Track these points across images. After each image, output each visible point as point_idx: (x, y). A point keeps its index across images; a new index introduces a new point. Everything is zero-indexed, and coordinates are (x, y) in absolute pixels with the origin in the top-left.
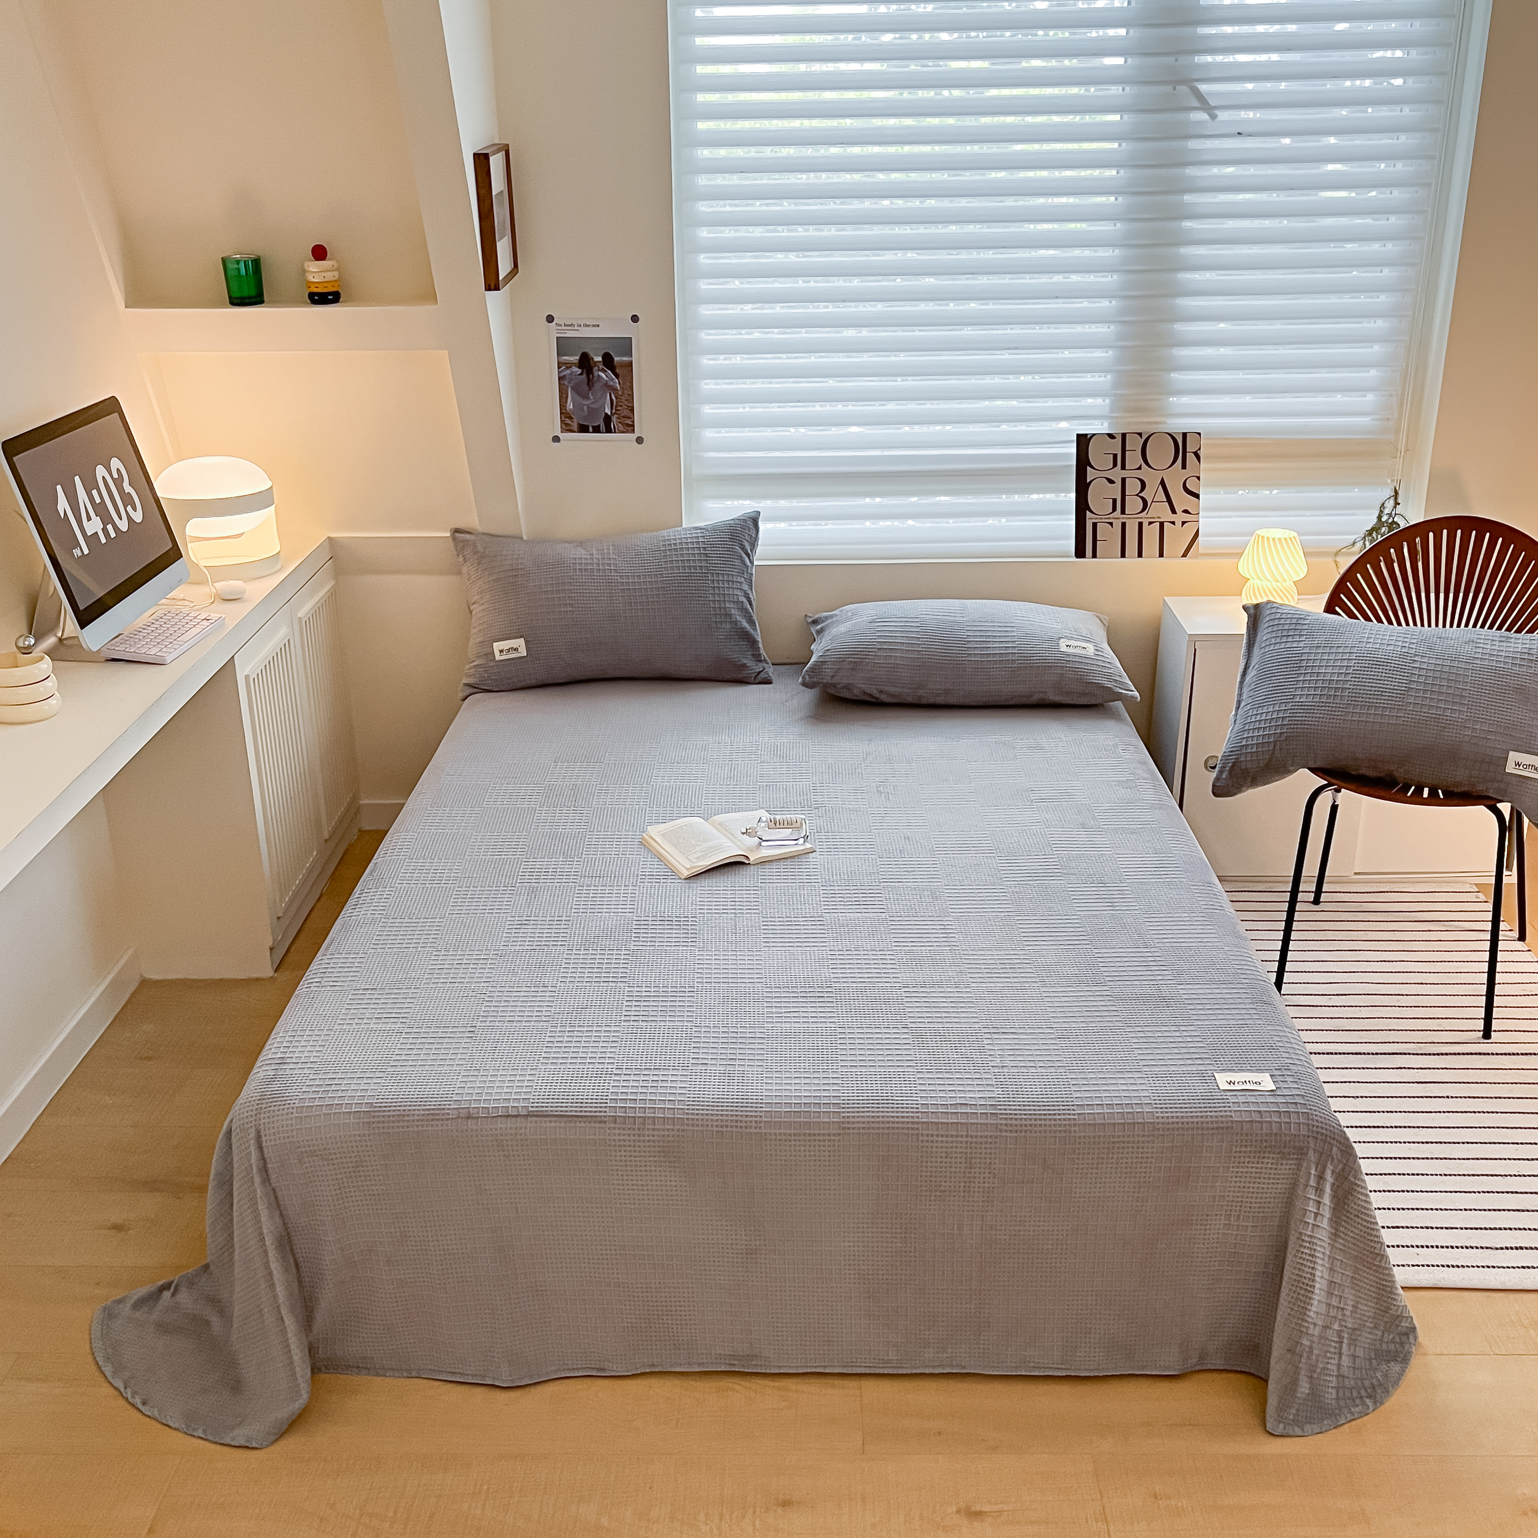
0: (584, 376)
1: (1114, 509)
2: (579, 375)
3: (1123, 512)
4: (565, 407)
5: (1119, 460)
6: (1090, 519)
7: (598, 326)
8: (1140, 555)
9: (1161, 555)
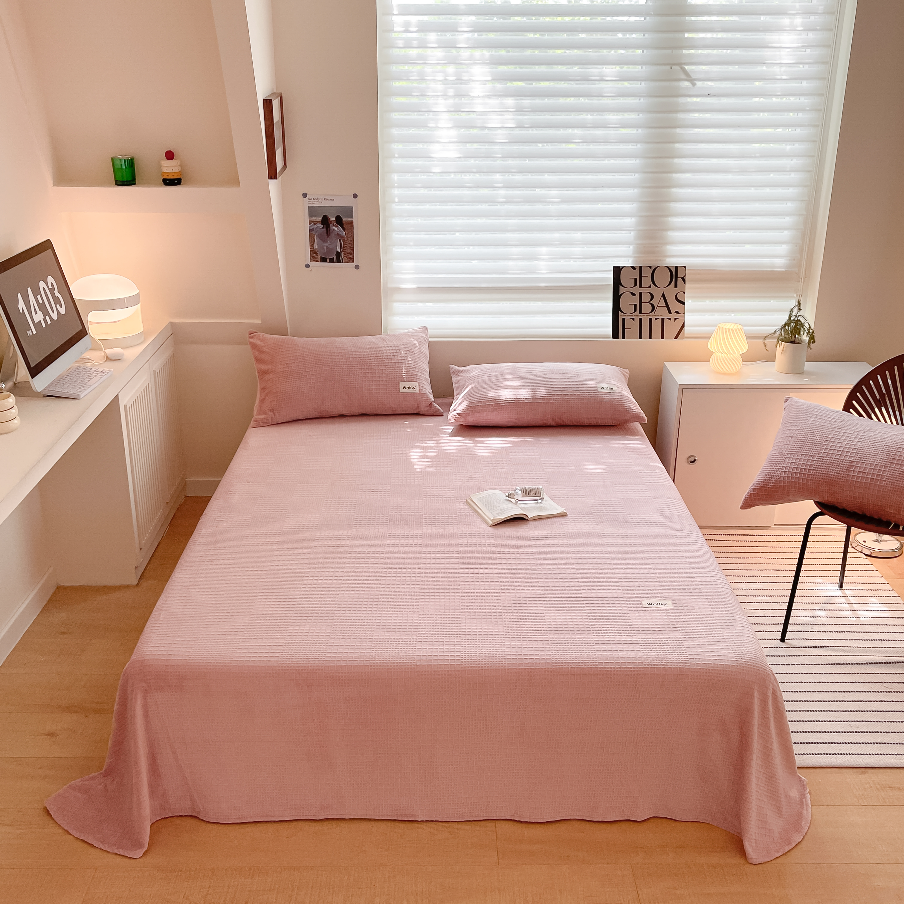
0: (324, 229)
1: (635, 311)
2: (322, 228)
3: (640, 312)
4: (313, 247)
5: (638, 282)
6: (621, 316)
7: (333, 200)
8: (650, 337)
9: (662, 337)
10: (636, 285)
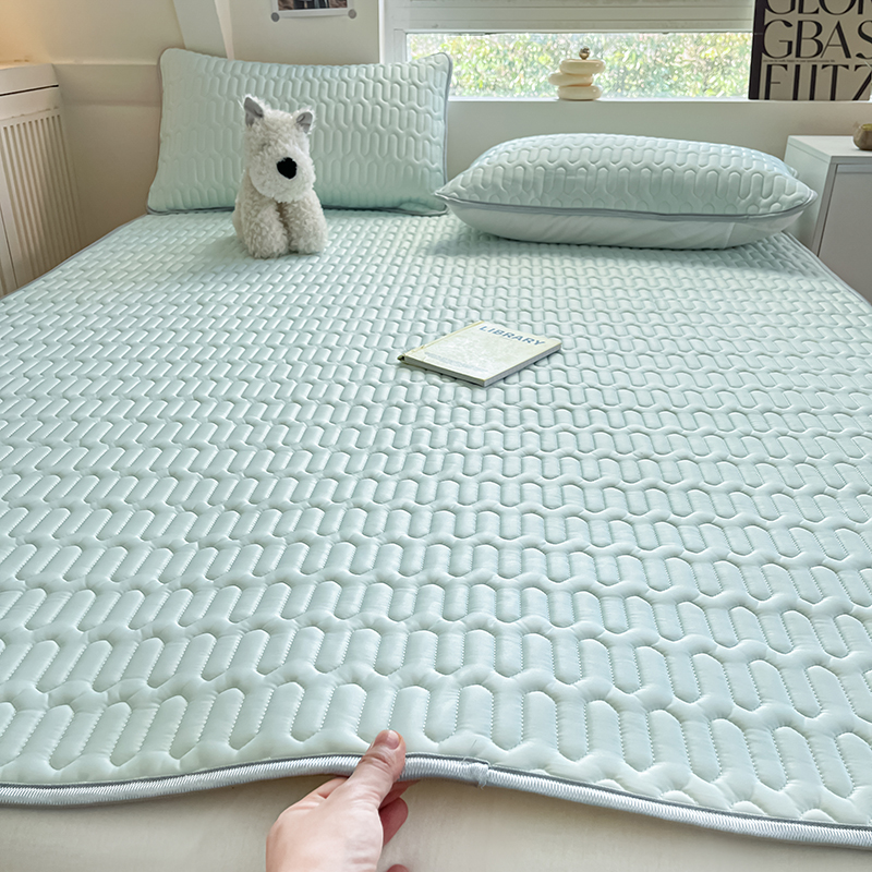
1: (790, 52)
3: (798, 55)
5: (798, 3)
6: (765, 61)
8: (812, 98)
9: (833, 98)
10: (793, 8)
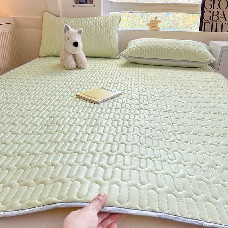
1: (210, 19)
6: (204, 21)
8: (216, 31)
10: (211, 7)
